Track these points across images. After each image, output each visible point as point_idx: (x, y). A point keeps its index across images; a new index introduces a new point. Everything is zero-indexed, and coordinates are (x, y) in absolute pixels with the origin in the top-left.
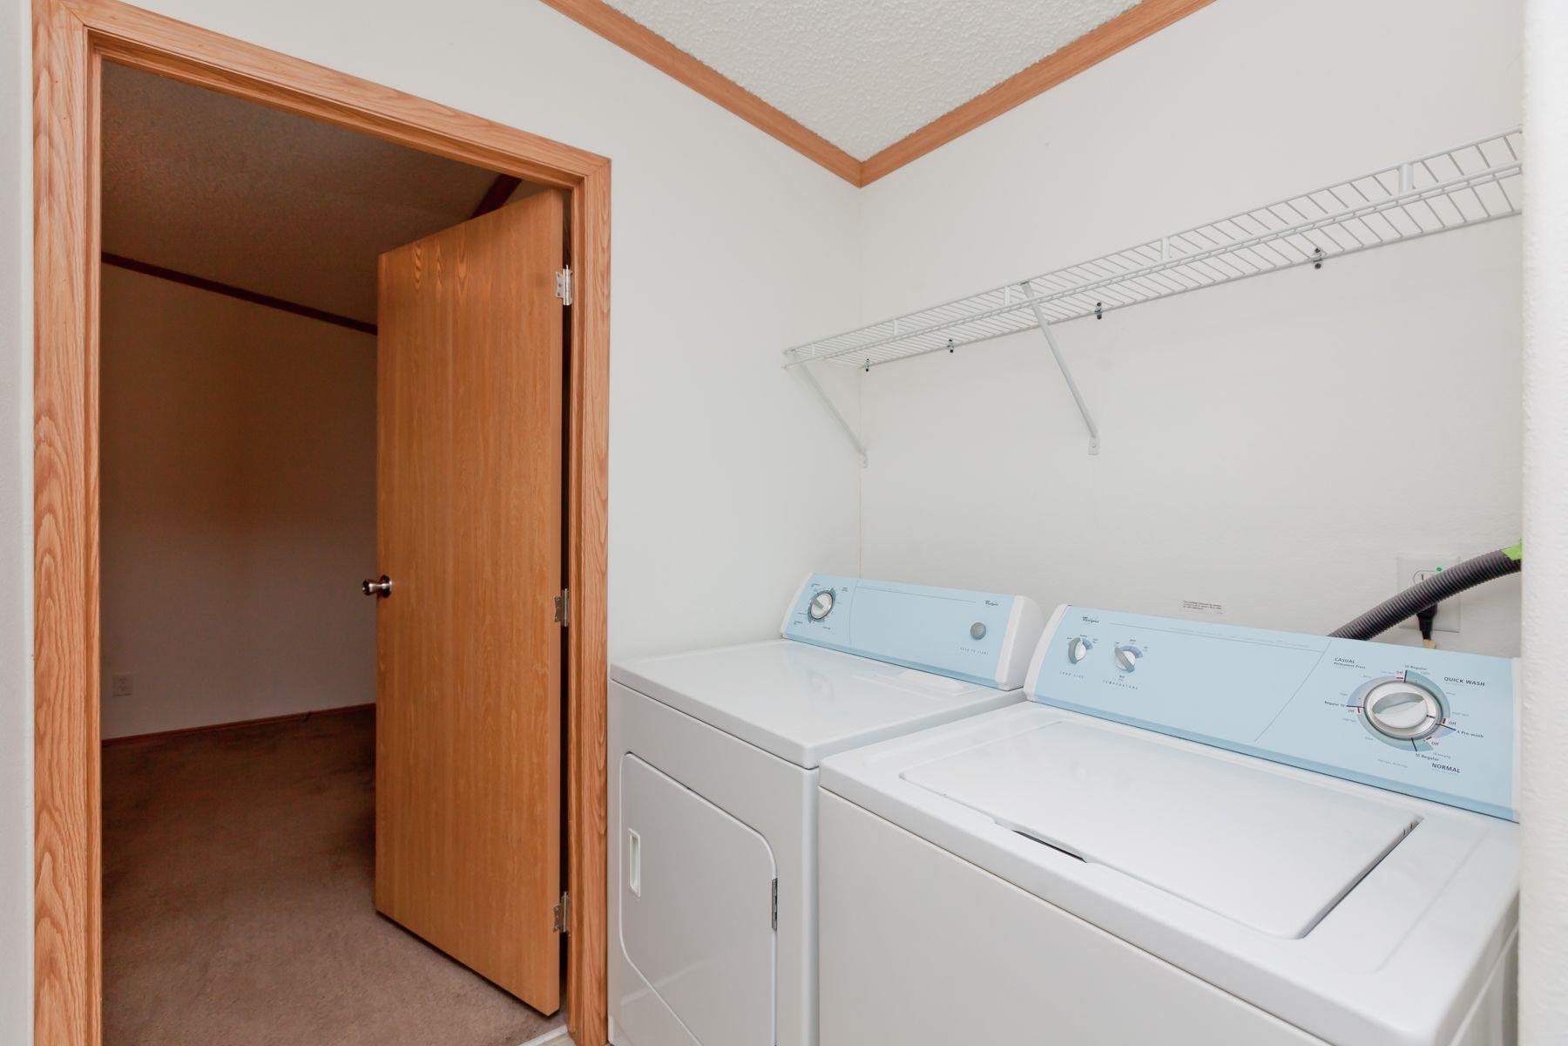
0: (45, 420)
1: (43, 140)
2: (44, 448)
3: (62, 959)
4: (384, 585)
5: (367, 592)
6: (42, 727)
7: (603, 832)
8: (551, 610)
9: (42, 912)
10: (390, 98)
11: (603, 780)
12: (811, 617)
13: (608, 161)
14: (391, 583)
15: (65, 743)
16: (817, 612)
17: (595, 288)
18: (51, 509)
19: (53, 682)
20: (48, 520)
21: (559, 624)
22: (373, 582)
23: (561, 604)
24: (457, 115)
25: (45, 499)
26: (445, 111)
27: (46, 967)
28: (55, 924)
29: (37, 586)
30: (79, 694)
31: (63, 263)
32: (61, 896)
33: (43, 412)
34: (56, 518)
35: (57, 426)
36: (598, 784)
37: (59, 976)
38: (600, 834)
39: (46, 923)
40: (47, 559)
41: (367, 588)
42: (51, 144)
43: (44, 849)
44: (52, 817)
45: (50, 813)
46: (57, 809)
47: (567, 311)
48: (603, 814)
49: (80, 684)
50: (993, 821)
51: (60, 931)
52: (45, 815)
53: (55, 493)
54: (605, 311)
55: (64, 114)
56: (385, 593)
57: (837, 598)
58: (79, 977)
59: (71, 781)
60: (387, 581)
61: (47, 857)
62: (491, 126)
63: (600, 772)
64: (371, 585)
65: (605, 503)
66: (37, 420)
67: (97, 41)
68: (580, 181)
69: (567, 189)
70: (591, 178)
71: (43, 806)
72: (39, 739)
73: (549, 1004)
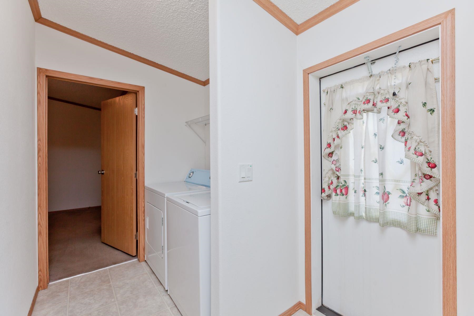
0: (39, 141)
1: (39, 95)
2: (39, 146)
3: (42, 232)
4: (103, 172)
5: (99, 173)
6: (39, 193)
7: (144, 219)
8: (134, 175)
9: (39, 224)
10: (99, 80)
11: (144, 209)
12: (189, 177)
13: (144, 87)
14: (104, 172)
15: (42, 196)
16: (190, 176)
17: (141, 112)
18: (40, 156)
19: (41, 185)
20: (40, 158)
21: (135, 178)
22: (100, 171)
23: (136, 174)
24: (112, 82)
25: (39, 155)
26: (110, 81)
27: (40, 233)
28: (41, 226)
29: (38, 169)
30: (45, 187)
31: (42, 115)
32: (42, 221)
33: (39, 140)
34: (41, 158)
35: (41, 142)
36: (143, 209)
37: (42, 235)
38: (143, 219)
39: (39, 225)
40: (40, 165)
41: (99, 172)
42: (40, 95)
43: (39, 213)
44: (40, 208)
45: (40, 207)
46: (41, 207)
47: (137, 116)
48: (144, 215)
49: (45, 186)
50: (183, 201)
51: (42, 227)
52: (39, 208)
53: (41, 154)
54: (144, 117)
55: (42, 90)
56: (103, 174)
57: (194, 173)
58: (45, 236)
59: (43, 202)
60: (103, 171)
61: (40, 215)
62: (119, 83)
63: (143, 207)
64: (100, 172)
65: (144, 154)
66: (38, 141)
67: (47, 76)
68: (138, 91)
69: (136, 93)
70: (140, 91)
71: (39, 206)
72: (38, 195)
73: (134, 254)
